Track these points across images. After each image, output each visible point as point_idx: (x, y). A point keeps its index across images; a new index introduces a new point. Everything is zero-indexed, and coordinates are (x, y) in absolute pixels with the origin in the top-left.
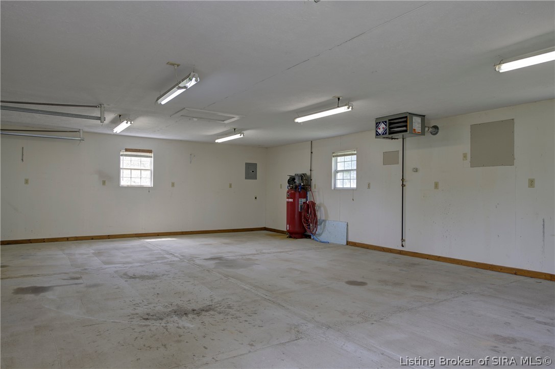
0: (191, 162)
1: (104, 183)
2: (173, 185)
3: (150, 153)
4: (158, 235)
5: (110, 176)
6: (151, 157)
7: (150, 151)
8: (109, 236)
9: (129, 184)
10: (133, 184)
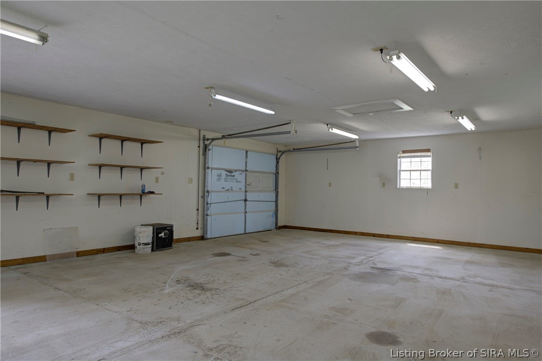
0: (480, 158)
1: (384, 184)
2: (456, 186)
3: (428, 152)
4: (438, 242)
5: (389, 177)
6: (430, 156)
7: (428, 150)
8: (388, 235)
9: (408, 185)
10: (412, 185)
